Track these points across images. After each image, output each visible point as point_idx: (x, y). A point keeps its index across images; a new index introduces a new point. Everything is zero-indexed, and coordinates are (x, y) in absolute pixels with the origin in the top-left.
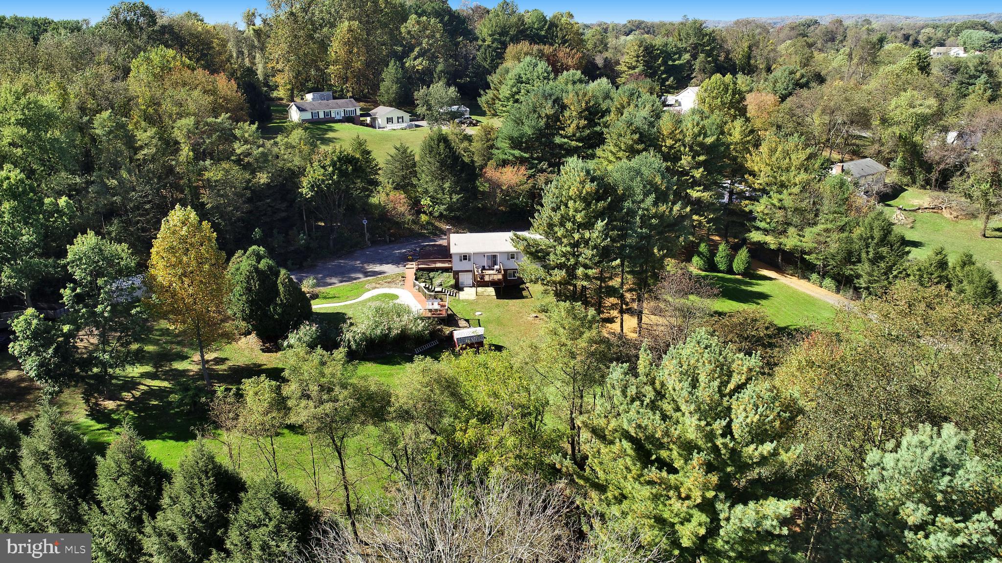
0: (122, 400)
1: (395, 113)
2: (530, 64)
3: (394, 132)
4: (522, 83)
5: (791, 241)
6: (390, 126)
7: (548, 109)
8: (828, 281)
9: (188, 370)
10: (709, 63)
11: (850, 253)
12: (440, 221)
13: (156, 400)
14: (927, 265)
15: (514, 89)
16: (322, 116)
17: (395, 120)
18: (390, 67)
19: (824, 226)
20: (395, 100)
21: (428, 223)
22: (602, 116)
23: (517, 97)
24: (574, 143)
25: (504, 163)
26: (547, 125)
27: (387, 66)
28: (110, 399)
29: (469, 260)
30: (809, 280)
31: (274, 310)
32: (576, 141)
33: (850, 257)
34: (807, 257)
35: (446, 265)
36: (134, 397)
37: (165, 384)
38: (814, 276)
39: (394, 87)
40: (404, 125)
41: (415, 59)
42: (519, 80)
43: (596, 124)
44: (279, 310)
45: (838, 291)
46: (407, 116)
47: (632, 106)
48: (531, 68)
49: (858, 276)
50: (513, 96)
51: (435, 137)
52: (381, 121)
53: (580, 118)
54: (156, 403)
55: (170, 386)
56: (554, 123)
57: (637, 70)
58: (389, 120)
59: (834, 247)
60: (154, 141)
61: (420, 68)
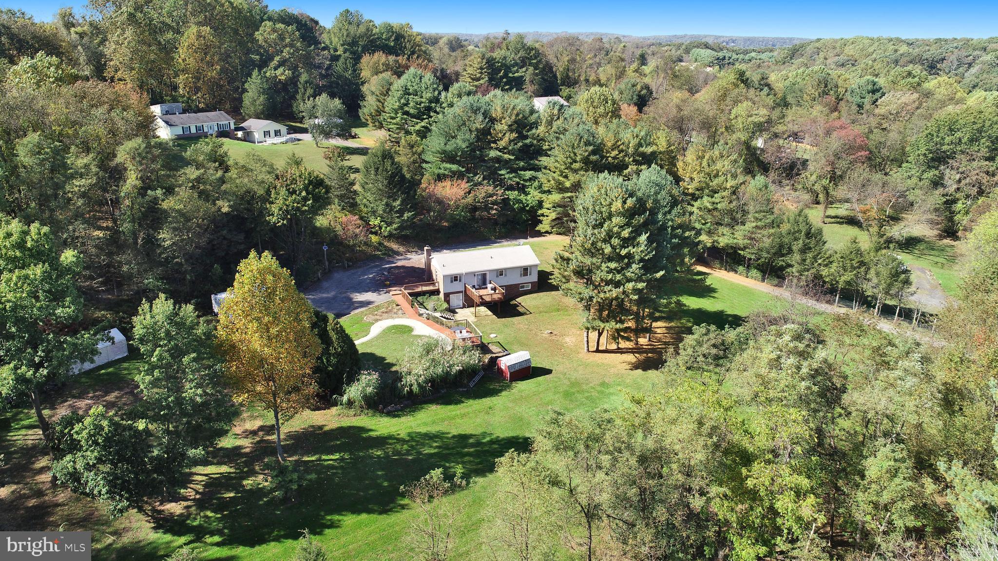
0: (185, 499)
1: (271, 125)
2: (415, 76)
3: (274, 147)
4: (409, 94)
5: (724, 239)
6: (270, 141)
7: (479, 123)
8: (754, 272)
9: (239, 448)
10: (537, 75)
11: (781, 246)
12: (389, 241)
13: (231, 491)
14: (848, 252)
15: (403, 101)
16: (193, 130)
17: (272, 133)
18: (254, 76)
19: (754, 224)
20: (262, 113)
21: (380, 244)
22: (531, 129)
23: (406, 109)
24: (506, 156)
25: (440, 178)
26: (478, 139)
27: (250, 75)
28: (171, 501)
29: (460, 281)
30: (736, 272)
31: (328, 361)
32: (509, 153)
33: (782, 250)
34: (741, 252)
35: (431, 288)
36: (197, 492)
37: (224, 469)
38: (741, 268)
39: (261, 99)
40: (283, 139)
41: (276, 69)
42: (406, 92)
43: (526, 137)
44: (333, 360)
45: (763, 280)
46: (283, 129)
47: (561, 119)
48: (417, 79)
49: (791, 266)
50: (401, 108)
51: (379, 154)
52: (257, 136)
53: (512, 131)
54: (232, 495)
55: (232, 470)
56: (485, 136)
57: (482, 82)
58: (267, 134)
59: (767, 242)
60: (94, 169)
61: (283, 78)
